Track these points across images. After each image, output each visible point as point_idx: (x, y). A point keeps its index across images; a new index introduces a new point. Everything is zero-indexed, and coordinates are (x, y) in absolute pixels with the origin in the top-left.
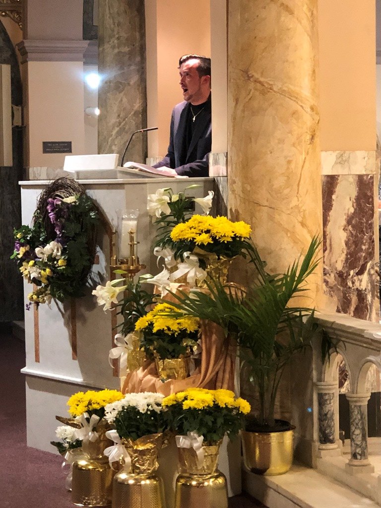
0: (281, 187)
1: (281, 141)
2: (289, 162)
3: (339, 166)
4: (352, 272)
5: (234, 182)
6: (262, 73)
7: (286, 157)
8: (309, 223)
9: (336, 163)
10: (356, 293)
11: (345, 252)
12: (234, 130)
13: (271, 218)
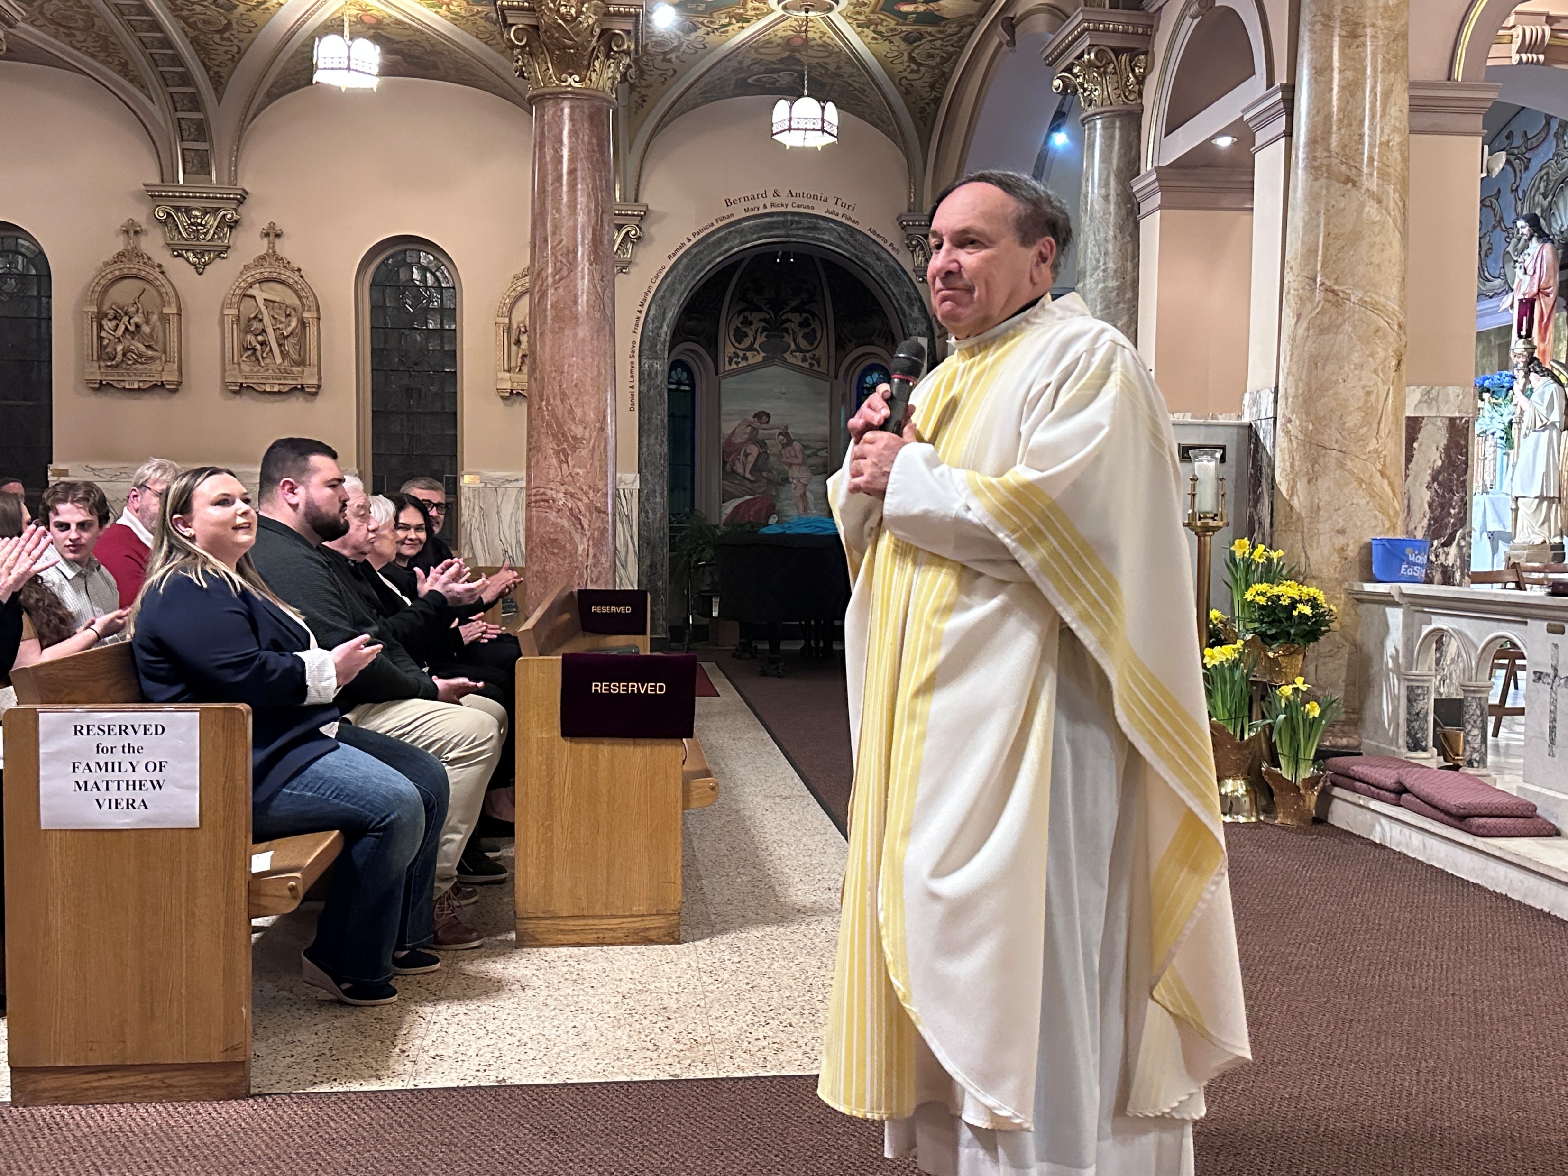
0: (1355, 425)
1: (1361, 366)
2: (1368, 394)
3: (1425, 405)
4: (1435, 543)
5: (1290, 421)
6: (1336, 281)
7: (1364, 387)
8: (1390, 472)
9: (1420, 402)
10: (1440, 570)
11: (1428, 516)
12: (1292, 354)
13: (1341, 465)
